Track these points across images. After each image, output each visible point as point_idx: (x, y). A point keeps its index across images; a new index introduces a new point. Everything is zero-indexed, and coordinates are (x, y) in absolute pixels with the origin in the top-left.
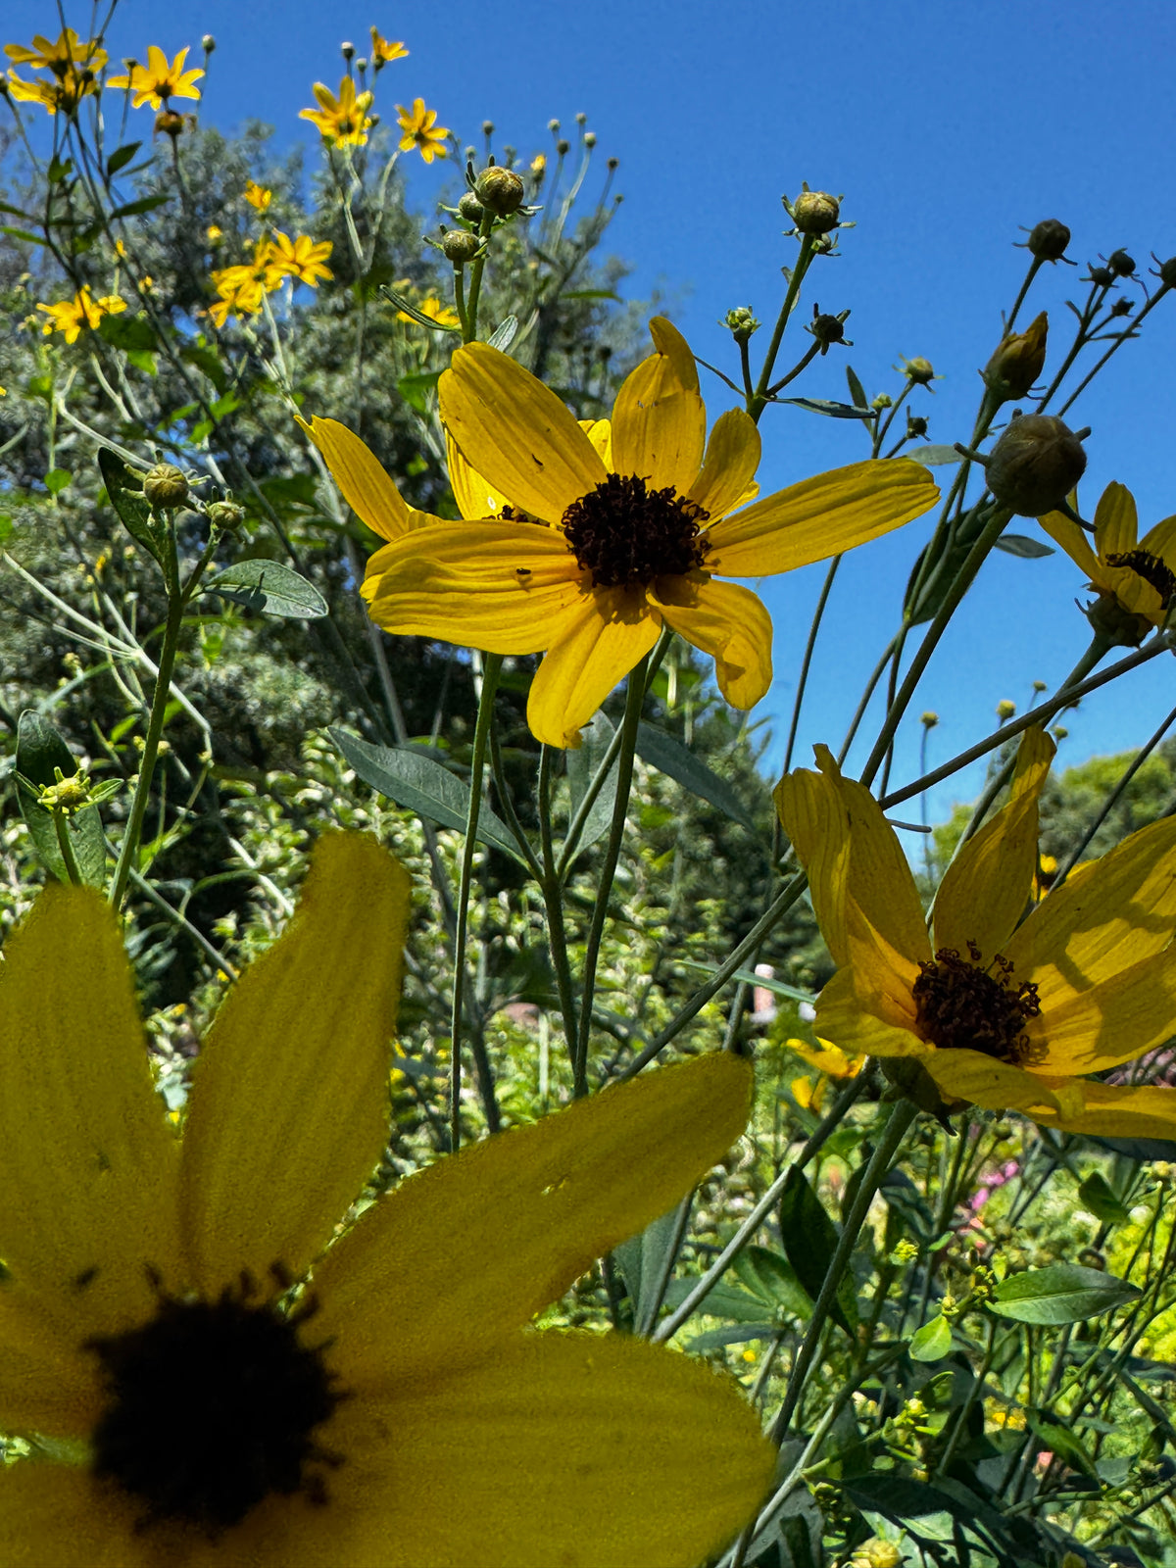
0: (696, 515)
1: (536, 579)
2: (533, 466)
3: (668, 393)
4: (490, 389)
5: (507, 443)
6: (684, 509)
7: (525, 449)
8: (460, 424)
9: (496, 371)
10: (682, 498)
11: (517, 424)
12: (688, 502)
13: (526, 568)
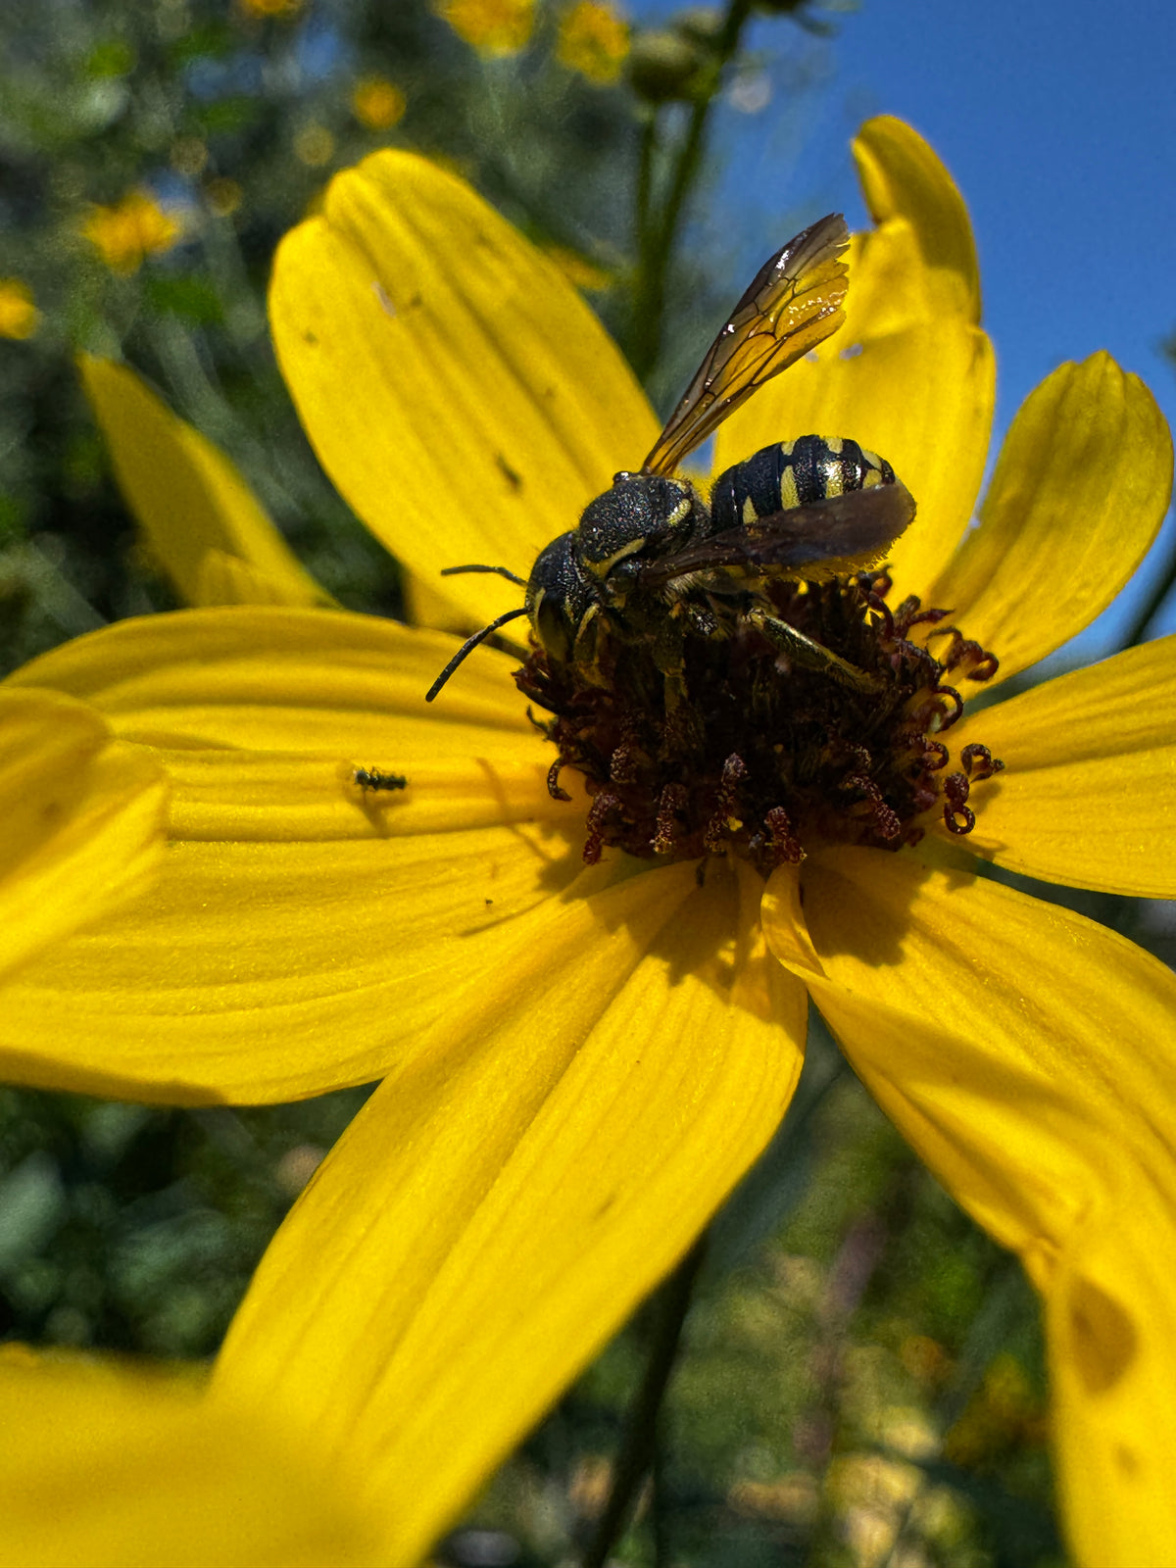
0: (951, 664)
1: (422, 806)
2: (496, 482)
3: (890, 323)
4: (410, 267)
5: (435, 417)
6: (917, 635)
7: (483, 441)
8: (315, 353)
9: (432, 225)
10: (914, 601)
11: (468, 367)
12: (933, 616)
13: (388, 768)
